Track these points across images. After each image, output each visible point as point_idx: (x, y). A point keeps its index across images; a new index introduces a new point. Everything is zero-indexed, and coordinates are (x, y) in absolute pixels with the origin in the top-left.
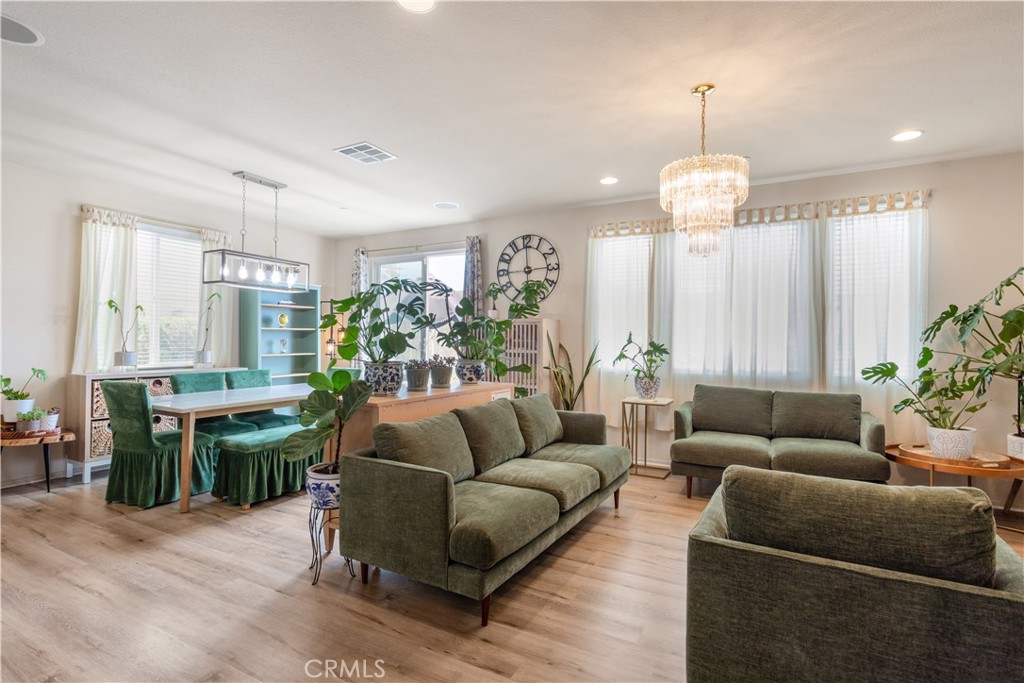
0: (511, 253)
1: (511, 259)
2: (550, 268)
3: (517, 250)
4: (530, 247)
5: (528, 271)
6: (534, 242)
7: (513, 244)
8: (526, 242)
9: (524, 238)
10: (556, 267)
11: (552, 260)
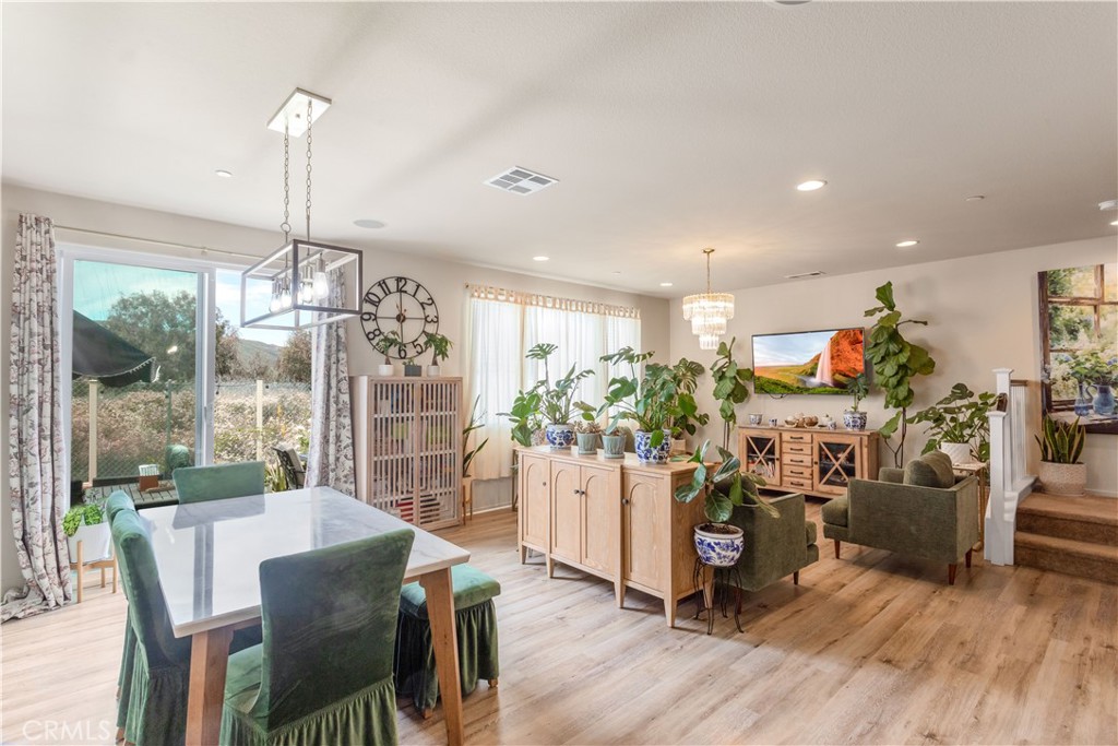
0: (381, 294)
1: (380, 301)
2: (429, 319)
3: (387, 292)
4: (405, 292)
5: (401, 318)
6: (410, 287)
7: (382, 284)
8: (401, 284)
9: (399, 279)
10: (435, 320)
11: (430, 311)
